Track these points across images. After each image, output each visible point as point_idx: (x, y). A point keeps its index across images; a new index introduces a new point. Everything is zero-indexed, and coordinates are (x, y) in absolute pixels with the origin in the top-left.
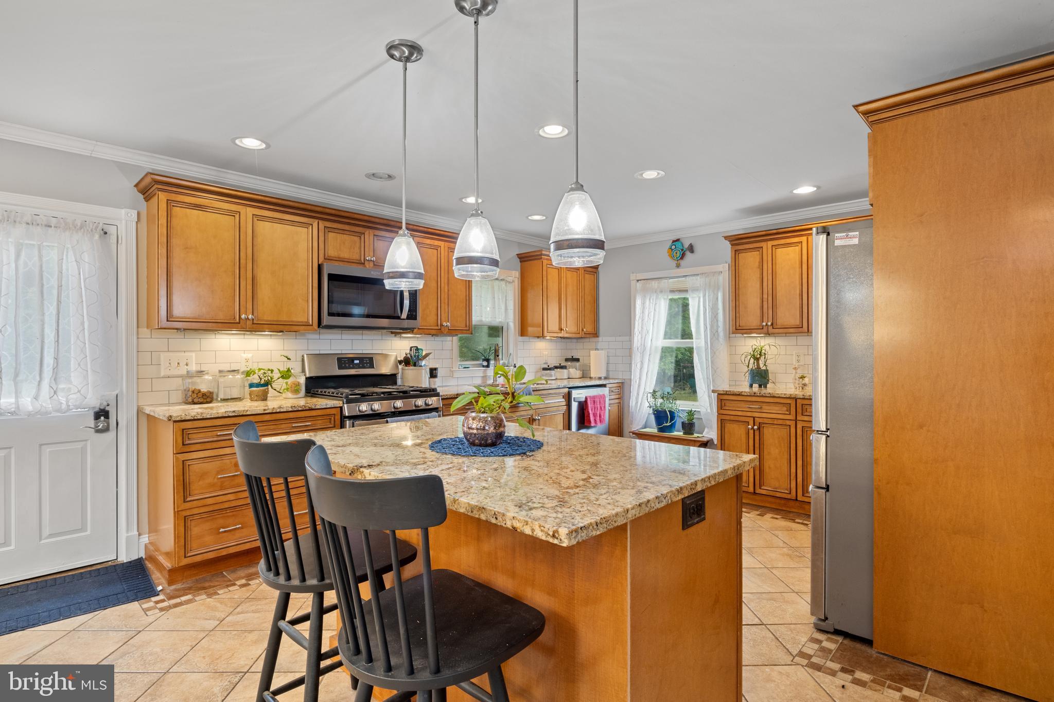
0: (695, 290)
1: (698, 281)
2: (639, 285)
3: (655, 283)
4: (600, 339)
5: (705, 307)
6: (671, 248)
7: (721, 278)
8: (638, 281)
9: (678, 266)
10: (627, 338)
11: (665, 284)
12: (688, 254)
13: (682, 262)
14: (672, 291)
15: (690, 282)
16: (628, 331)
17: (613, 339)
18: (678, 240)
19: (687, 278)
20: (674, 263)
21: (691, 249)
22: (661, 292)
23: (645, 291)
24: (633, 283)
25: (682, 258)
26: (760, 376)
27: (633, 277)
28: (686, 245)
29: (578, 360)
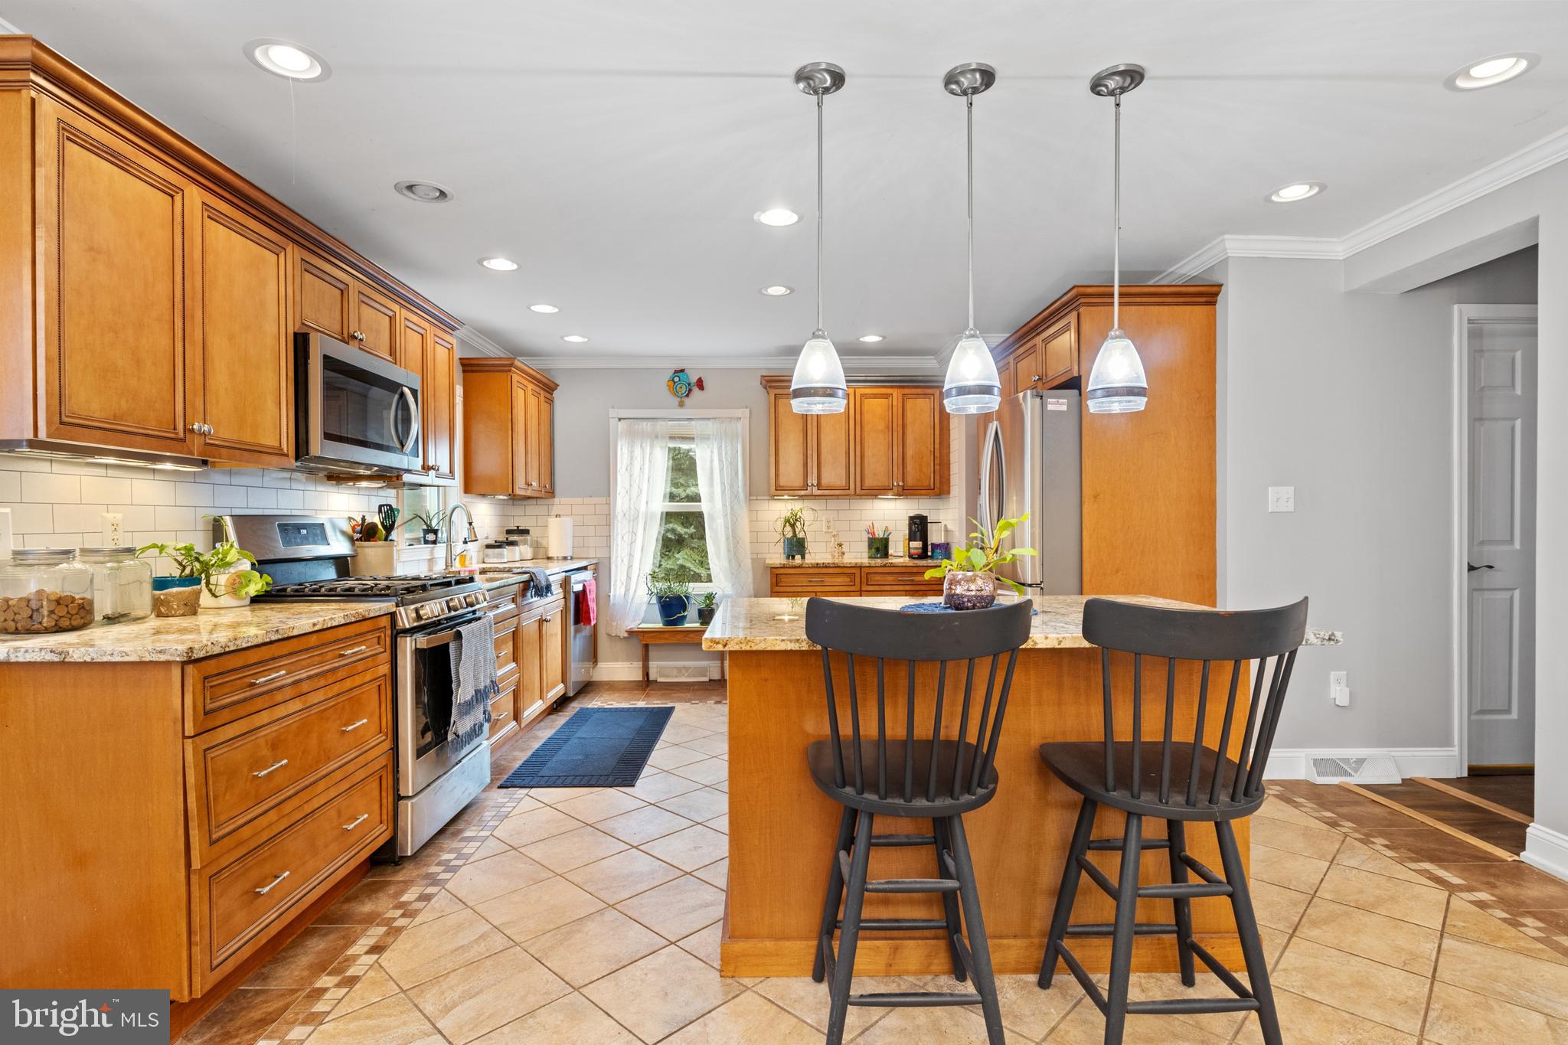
0: (705, 438)
1: (710, 427)
2: (621, 425)
3: (647, 425)
4: (556, 500)
5: (720, 460)
6: (673, 380)
7: (739, 425)
8: (620, 419)
9: (681, 405)
10: (603, 500)
11: (661, 426)
12: (696, 390)
13: (687, 401)
14: (672, 438)
15: (696, 428)
16: (606, 489)
17: (579, 500)
18: (682, 371)
19: (693, 422)
20: (676, 401)
21: (700, 384)
22: (657, 437)
23: (632, 436)
24: (613, 422)
25: (687, 396)
26: (796, 546)
27: (614, 413)
28: (694, 379)
29: (526, 532)
